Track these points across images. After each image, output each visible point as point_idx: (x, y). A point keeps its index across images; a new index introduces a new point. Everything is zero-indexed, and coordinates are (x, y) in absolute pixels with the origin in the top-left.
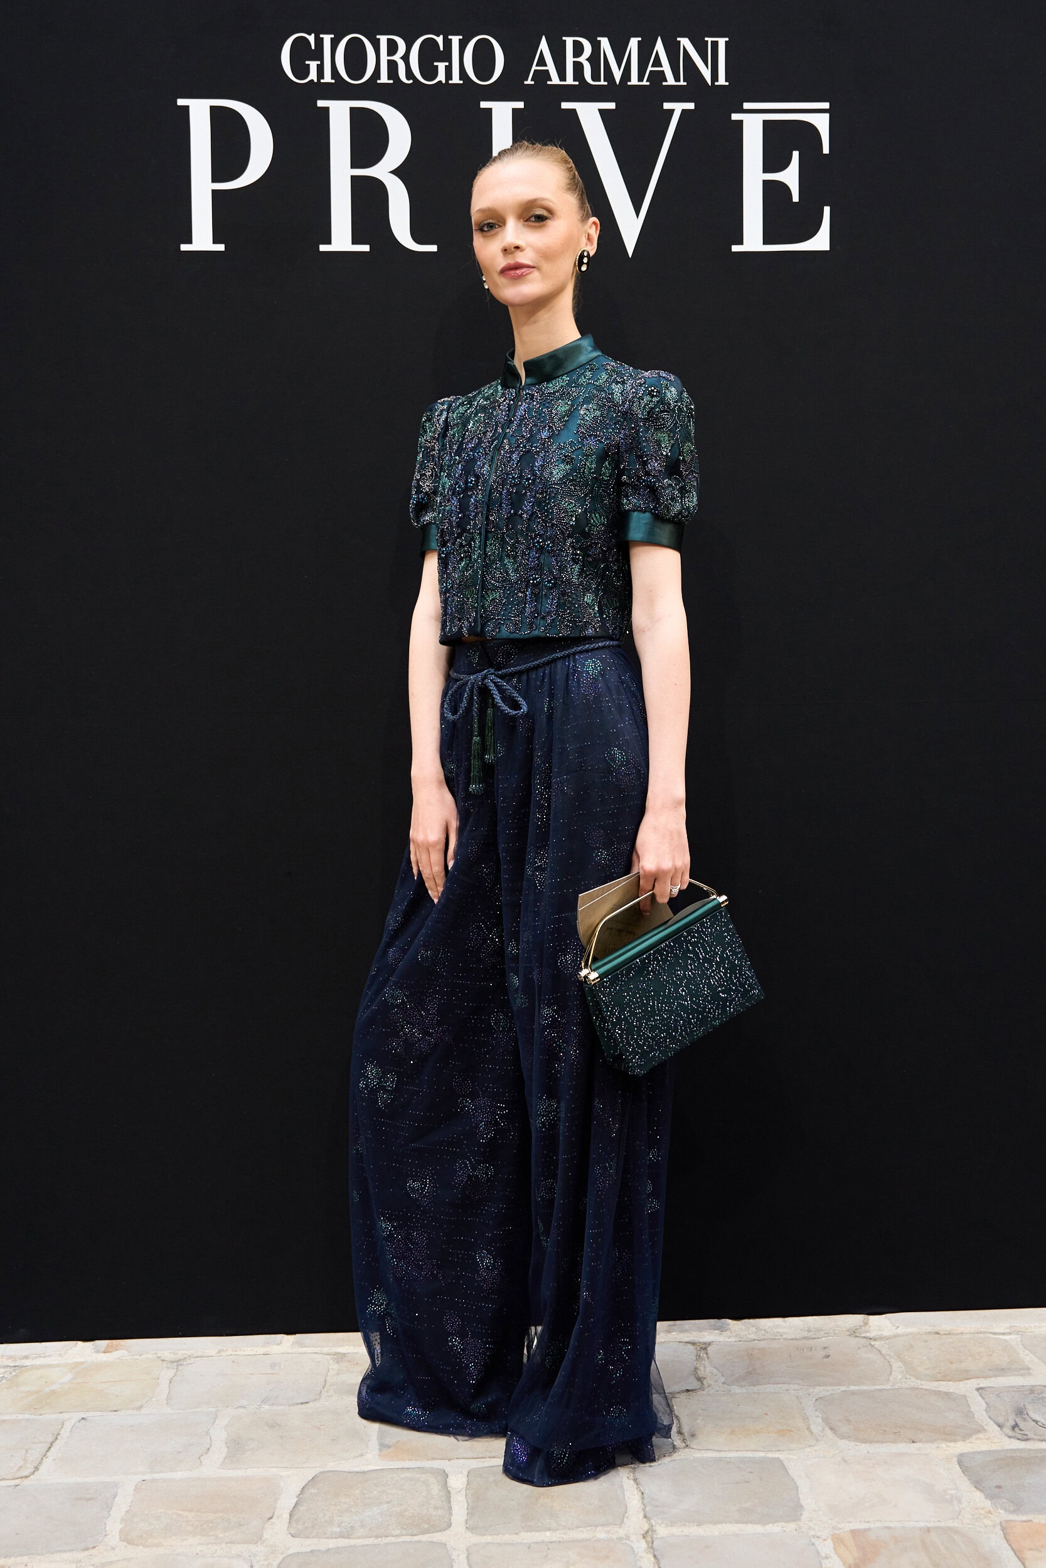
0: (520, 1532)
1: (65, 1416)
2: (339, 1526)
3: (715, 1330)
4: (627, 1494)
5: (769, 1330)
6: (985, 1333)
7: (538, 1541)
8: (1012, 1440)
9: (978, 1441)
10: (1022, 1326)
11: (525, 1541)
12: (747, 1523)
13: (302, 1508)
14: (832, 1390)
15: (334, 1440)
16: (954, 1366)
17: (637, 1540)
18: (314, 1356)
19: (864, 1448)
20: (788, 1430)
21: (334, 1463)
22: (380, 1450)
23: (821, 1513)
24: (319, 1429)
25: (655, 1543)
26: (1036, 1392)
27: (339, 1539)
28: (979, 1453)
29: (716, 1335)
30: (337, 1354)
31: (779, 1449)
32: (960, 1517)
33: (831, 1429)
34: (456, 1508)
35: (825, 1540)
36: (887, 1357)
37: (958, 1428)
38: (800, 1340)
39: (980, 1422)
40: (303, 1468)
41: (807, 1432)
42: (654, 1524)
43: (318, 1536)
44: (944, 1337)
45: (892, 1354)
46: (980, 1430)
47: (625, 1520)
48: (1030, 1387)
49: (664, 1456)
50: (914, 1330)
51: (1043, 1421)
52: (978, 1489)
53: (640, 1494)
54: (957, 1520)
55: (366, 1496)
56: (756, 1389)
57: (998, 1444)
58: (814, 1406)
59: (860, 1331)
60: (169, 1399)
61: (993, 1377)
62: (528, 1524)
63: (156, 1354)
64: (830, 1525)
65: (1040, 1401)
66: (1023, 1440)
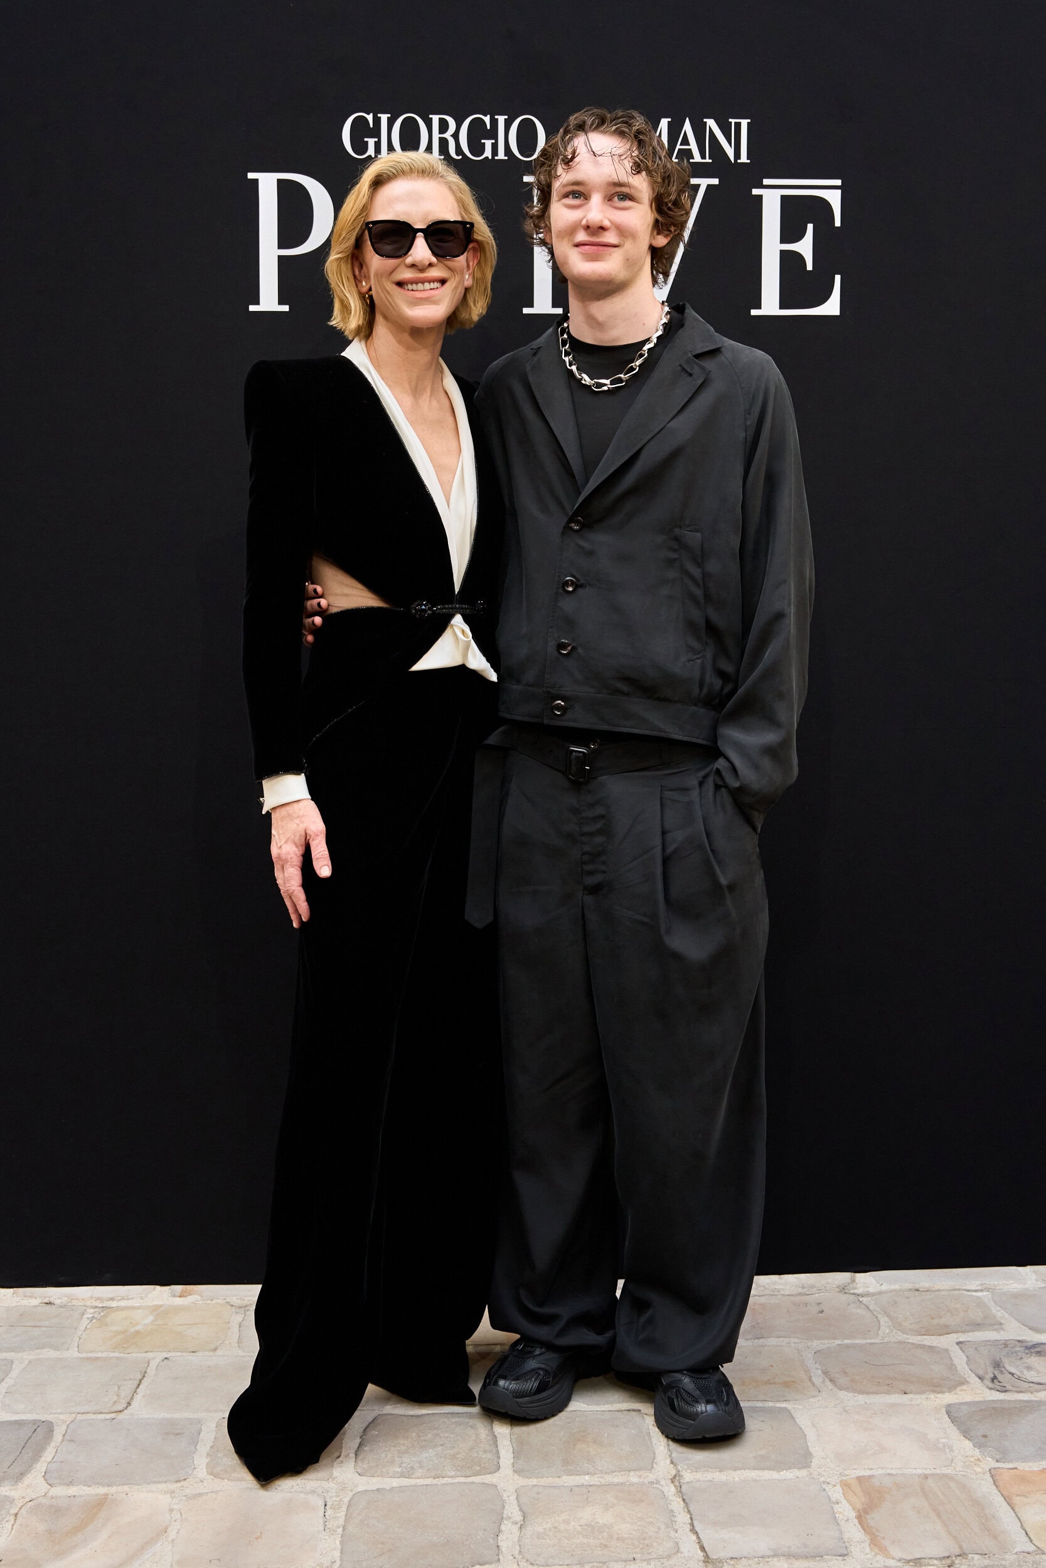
0: (562, 1476)
1: (150, 1355)
2: (400, 1467)
4: (653, 1441)
5: (767, 1287)
6: (959, 1290)
7: (578, 1484)
8: (993, 1391)
9: (962, 1393)
10: (992, 1283)
11: (567, 1484)
12: (763, 1469)
13: (365, 1448)
14: (829, 1343)
16: (935, 1321)
17: (666, 1485)
19: (862, 1399)
20: (792, 1381)
21: (390, 1408)
23: (828, 1460)
25: (683, 1487)
26: (1009, 1346)
27: (400, 1478)
28: (964, 1404)
31: (787, 1399)
32: (953, 1464)
33: (831, 1380)
34: (502, 1453)
36: (875, 1313)
37: (944, 1380)
38: (796, 1296)
39: (963, 1374)
41: (809, 1384)
42: (681, 1470)
43: (382, 1475)
44: (923, 1293)
45: (878, 1310)
46: (963, 1382)
47: (654, 1465)
48: (1004, 1341)
50: (897, 1287)
51: (1018, 1373)
52: (966, 1438)
54: (950, 1467)
55: (422, 1438)
56: (762, 1341)
57: (980, 1396)
58: (814, 1359)
59: (848, 1287)
60: (239, 1341)
61: (970, 1332)
62: (569, 1467)
63: (225, 1299)
64: (838, 1471)
65: (1014, 1354)
66: (1003, 1392)
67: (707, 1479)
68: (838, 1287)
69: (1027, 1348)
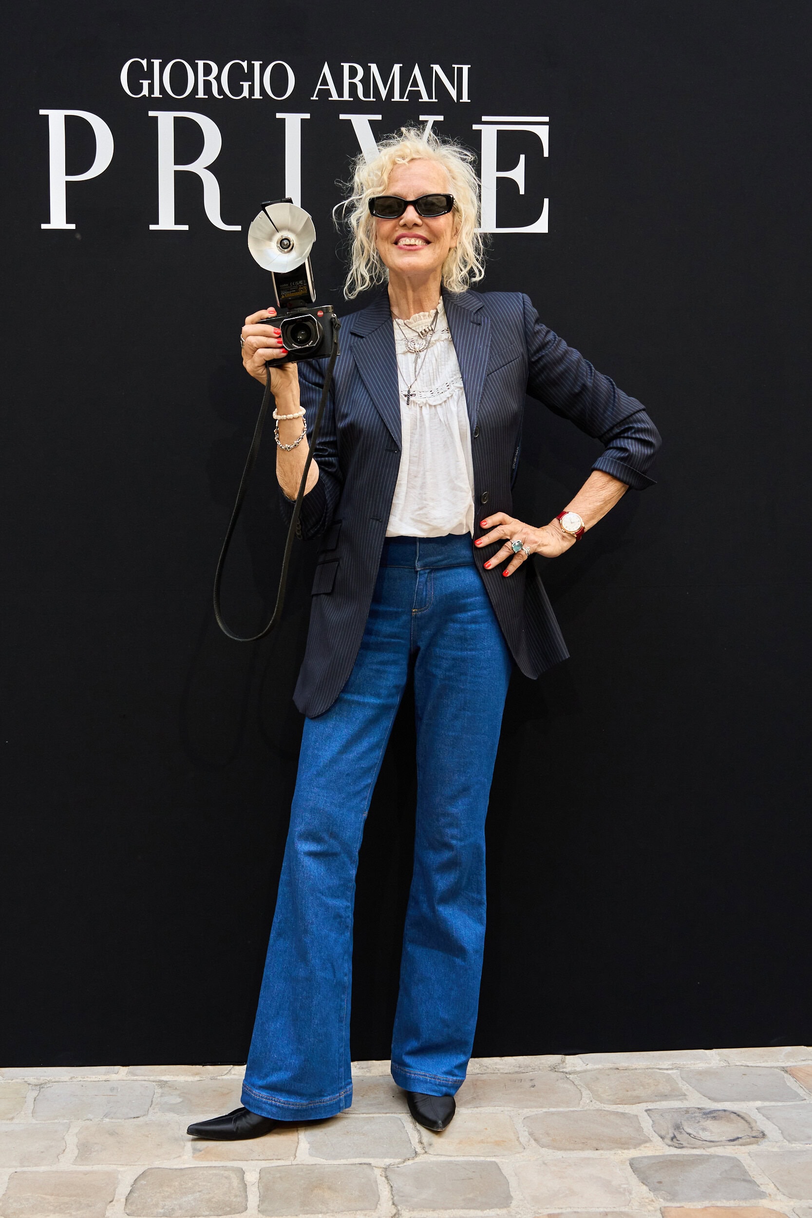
0: (299, 1214)
2: (162, 1208)
4: (380, 1187)
5: (490, 1066)
6: (653, 1068)
8: (671, 1147)
9: (645, 1149)
10: (681, 1063)
12: (470, 1208)
13: (135, 1195)
14: (537, 1111)
15: (159, 1145)
16: (629, 1093)
18: (143, 1082)
19: (559, 1154)
20: (503, 1141)
21: (159, 1162)
22: (194, 1153)
23: (526, 1202)
24: (147, 1136)
26: (690, 1112)
28: (645, 1157)
30: (160, 1081)
31: (495, 1155)
32: (630, 1204)
33: (535, 1140)
34: (250, 1197)
36: (579, 1087)
37: (631, 1139)
38: (513, 1073)
39: (647, 1135)
40: (135, 1165)
41: (517, 1143)
42: (400, 1209)
44: (622, 1071)
45: (582, 1085)
46: (647, 1140)
47: (378, 1206)
48: (686, 1109)
49: (409, 1160)
50: (599, 1066)
51: (695, 1134)
52: (644, 1184)
53: (390, 1187)
54: (627, 1207)
55: (183, 1186)
56: (480, 1109)
57: (660, 1151)
58: (523, 1123)
59: (558, 1067)
60: (33, 1112)
61: (658, 1101)
62: (305, 1208)
63: (24, 1079)
64: (532, 1210)
65: (693, 1119)
66: (679, 1148)
69: (705, 1114)
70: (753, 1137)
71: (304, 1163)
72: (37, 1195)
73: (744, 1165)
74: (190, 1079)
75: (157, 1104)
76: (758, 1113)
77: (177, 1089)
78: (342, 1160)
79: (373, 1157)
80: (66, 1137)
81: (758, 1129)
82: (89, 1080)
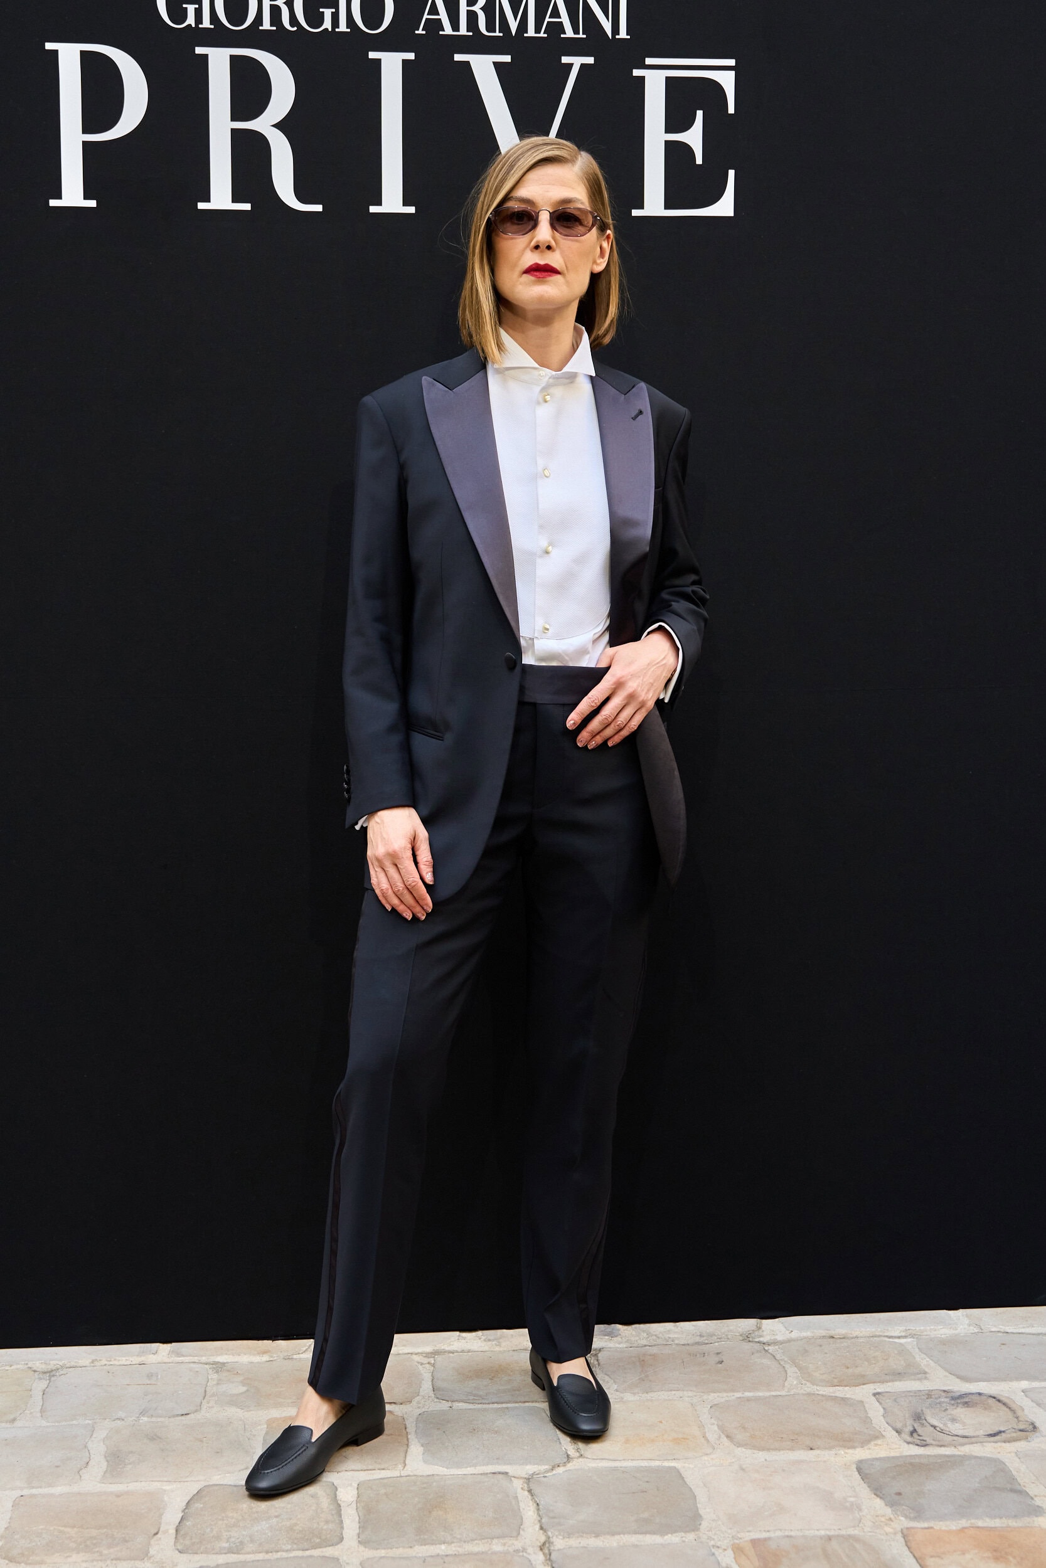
0: (414, 1546)
2: (228, 1541)
3: (606, 1335)
4: (522, 1505)
5: (660, 1335)
6: (879, 1336)
7: (433, 1555)
8: (911, 1445)
9: (876, 1448)
10: (917, 1329)
11: (420, 1555)
12: (646, 1533)
13: (189, 1523)
14: (727, 1396)
15: (218, 1452)
16: (850, 1370)
17: (534, 1553)
18: (192, 1365)
19: (762, 1456)
20: (684, 1439)
21: (219, 1476)
23: (720, 1523)
24: (202, 1441)
25: (553, 1555)
26: (933, 1397)
27: (228, 1555)
28: (877, 1459)
29: (606, 1341)
30: (215, 1363)
31: (675, 1457)
32: (861, 1525)
33: (728, 1437)
34: (347, 1522)
35: (725, 1550)
36: (782, 1363)
37: (856, 1434)
38: (692, 1345)
39: (878, 1428)
40: (187, 1481)
41: (703, 1440)
42: (551, 1536)
43: (206, 1552)
44: (838, 1341)
45: (786, 1359)
46: (878, 1436)
47: (521, 1532)
48: (927, 1392)
49: (559, 1466)
50: (808, 1334)
51: (941, 1426)
52: (878, 1496)
53: (535, 1505)
54: (857, 1528)
55: (254, 1510)
56: (651, 1395)
57: (896, 1450)
58: (709, 1413)
59: (753, 1335)
60: (42, 1411)
61: (889, 1382)
62: (422, 1536)
63: (27, 1363)
64: (729, 1534)
65: (938, 1406)
66: (922, 1446)
67: (581, 1545)
68: (741, 1335)
69: (953, 1398)
70: (1021, 1431)
71: (416, 1473)
72: (52, 1528)
73: (1011, 1469)
74: (257, 1359)
75: (213, 1395)
76: (1025, 1398)
77: (239, 1374)
78: (469, 1469)
79: (511, 1464)
80: (90, 1445)
81: (1027, 1419)
82: (116, 1363)
